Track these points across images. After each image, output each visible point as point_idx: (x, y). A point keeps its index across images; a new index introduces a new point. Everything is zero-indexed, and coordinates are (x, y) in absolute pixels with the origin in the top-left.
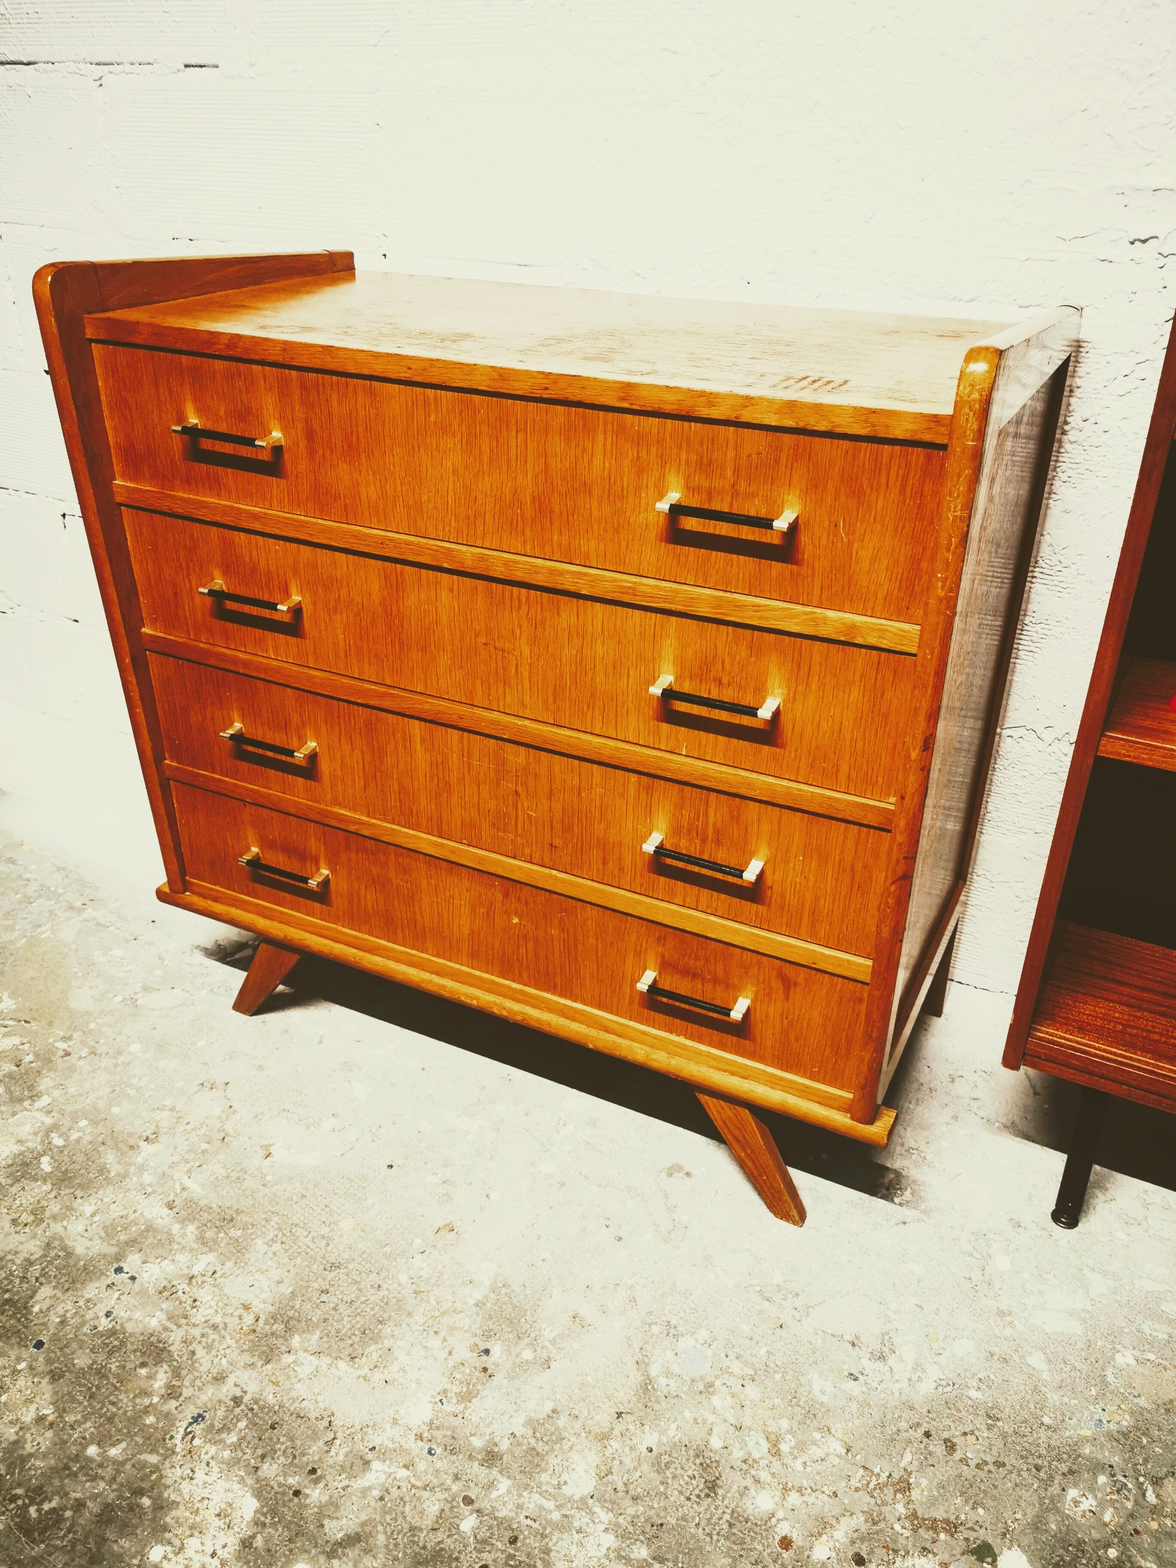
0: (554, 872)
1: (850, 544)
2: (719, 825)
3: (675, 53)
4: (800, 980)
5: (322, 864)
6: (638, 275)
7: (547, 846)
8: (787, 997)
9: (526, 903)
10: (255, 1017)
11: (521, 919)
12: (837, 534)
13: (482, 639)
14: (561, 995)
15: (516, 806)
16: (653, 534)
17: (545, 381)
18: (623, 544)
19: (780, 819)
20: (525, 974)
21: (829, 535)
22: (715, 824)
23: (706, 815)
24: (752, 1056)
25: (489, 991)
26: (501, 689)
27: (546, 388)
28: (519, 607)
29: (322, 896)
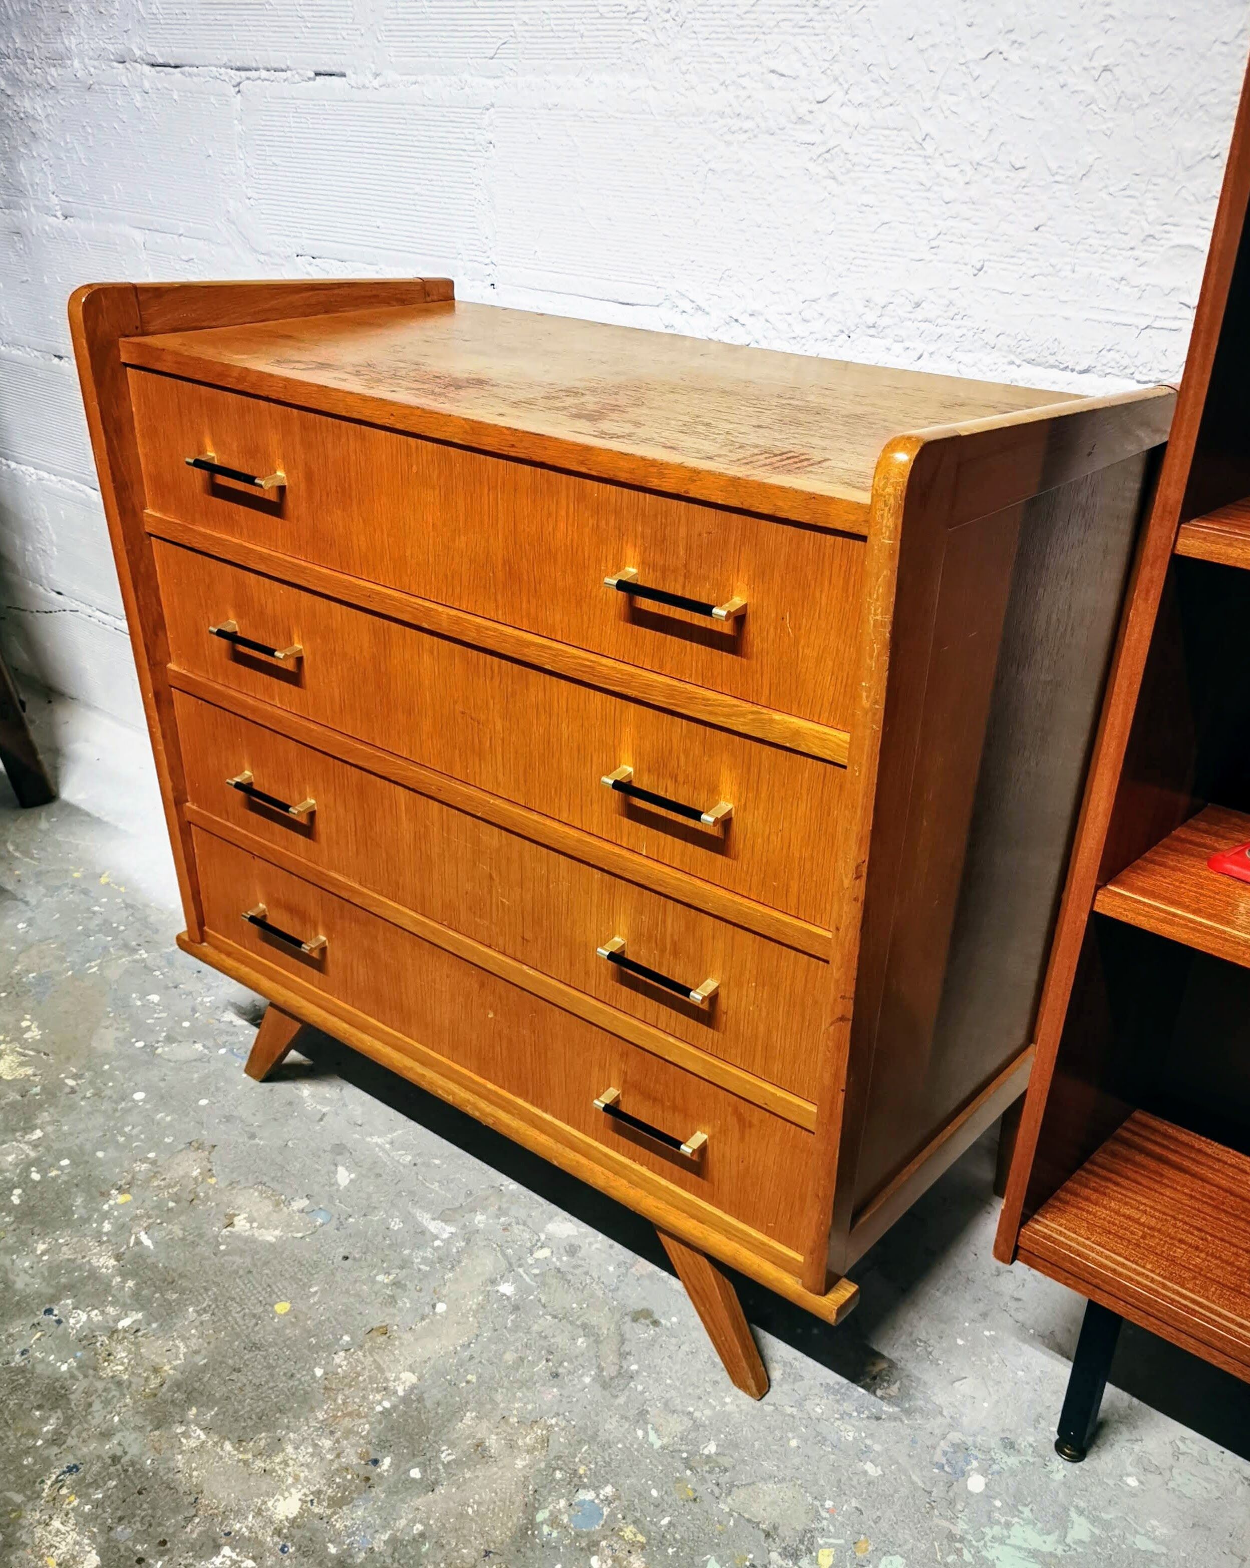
0: (525, 967)
1: (797, 641)
2: (676, 937)
3: (783, 75)
4: (755, 1121)
5: (320, 930)
6: (736, 321)
7: (519, 939)
8: (742, 1138)
9: (500, 997)
10: (264, 1084)
11: (495, 1014)
12: (783, 628)
13: (459, 708)
14: (532, 1103)
15: (490, 892)
16: (612, 612)
17: (512, 438)
18: (585, 618)
19: (733, 938)
20: (500, 1074)
21: (776, 628)
22: (672, 935)
23: (664, 921)
24: (711, 1200)
25: (467, 1088)
26: (477, 763)
27: (513, 446)
28: (492, 678)
29: (318, 963)
